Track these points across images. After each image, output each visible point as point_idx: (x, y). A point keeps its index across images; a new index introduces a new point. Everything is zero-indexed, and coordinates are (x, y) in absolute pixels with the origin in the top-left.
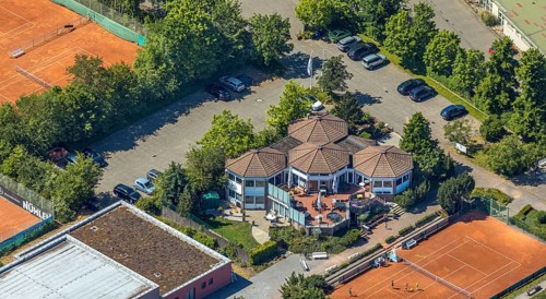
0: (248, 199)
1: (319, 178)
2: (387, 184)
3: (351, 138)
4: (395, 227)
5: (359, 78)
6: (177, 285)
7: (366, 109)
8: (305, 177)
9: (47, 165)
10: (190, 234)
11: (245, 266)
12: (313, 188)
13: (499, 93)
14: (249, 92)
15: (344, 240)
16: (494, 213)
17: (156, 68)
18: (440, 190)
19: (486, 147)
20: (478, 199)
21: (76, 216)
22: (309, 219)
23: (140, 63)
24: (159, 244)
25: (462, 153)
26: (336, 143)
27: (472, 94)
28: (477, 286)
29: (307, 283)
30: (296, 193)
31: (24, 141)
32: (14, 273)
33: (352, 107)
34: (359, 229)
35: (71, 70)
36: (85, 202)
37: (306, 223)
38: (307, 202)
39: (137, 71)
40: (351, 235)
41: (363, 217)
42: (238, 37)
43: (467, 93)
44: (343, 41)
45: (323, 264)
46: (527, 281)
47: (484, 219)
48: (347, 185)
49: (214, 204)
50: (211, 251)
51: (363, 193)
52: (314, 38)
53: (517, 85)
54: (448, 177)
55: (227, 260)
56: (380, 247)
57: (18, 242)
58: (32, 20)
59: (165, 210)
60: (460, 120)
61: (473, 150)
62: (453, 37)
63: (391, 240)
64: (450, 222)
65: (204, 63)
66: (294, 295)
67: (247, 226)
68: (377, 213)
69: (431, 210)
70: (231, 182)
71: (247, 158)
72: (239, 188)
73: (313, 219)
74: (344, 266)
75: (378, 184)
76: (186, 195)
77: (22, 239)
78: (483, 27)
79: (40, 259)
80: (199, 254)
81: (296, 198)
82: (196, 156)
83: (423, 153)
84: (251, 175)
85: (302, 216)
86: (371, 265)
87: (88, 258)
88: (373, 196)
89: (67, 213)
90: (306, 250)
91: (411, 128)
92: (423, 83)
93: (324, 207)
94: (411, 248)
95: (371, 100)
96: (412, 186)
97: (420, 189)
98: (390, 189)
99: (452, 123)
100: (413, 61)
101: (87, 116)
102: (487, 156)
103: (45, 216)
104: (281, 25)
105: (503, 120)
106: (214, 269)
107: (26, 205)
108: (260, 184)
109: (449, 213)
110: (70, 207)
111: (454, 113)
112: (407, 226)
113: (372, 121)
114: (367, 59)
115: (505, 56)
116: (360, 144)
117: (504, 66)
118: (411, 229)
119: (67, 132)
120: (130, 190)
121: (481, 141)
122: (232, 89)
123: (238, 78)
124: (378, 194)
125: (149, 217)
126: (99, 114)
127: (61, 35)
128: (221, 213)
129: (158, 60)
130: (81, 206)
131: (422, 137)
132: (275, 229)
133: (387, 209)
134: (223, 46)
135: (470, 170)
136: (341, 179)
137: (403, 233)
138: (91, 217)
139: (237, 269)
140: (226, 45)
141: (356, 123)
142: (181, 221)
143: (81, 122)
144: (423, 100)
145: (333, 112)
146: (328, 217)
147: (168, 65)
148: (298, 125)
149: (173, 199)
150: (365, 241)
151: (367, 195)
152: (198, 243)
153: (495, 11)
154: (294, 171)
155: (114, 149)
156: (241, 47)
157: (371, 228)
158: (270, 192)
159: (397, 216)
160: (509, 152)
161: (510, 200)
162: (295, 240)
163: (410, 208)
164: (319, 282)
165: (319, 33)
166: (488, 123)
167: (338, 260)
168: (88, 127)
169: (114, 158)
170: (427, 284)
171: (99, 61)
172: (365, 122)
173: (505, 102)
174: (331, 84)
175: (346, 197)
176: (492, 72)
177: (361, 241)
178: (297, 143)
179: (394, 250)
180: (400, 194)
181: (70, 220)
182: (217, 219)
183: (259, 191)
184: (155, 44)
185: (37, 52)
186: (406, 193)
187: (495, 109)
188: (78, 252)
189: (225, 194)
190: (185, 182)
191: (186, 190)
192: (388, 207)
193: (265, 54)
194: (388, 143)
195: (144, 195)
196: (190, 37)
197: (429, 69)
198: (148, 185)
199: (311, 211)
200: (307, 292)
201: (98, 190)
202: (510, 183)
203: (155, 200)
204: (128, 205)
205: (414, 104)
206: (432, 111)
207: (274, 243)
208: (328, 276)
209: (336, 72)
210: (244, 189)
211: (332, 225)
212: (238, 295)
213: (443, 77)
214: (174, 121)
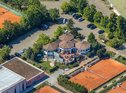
0: (49, 56)
1: (67, 50)
2: (84, 51)
3: (75, 39)
4: (86, 62)
5: (77, 24)
6: (30, 78)
7: (79, 32)
8: (63, 50)
10: (34, 65)
11: (48, 73)
12: (65, 52)
13: (112, 27)
14: (49, 28)
15: (73, 65)
16: (111, 57)
17: (25, 23)
18: (97, 52)
19: (109, 41)
20: (107, 54)
21: (5, 61)
22: (64, 60)
23: (21, 21)
24: (26, 68)
25: (103, 42)
26: (71, 41)
27: (106, 27)
28: (107, 76)
29: (63, 77)
30: (61, 54)
33: (75, 31)
34: (77, 62)
35: (3, 24)
36: (7, 57)
37: (63, 61)
38: (63, 56)
39: (20, 24)
40: (75, 64)
41: (78, 59)
42: (46, 14)
43: (104, 27)
44: (73, 14)
45: (68, 72)
46: (119, 75)
47: (109, 59)
48: (74, 51)
49: (40, 57)
50: (39, 69)
51: (78, 53)
52: (66, 14)
53: (117, 24)
54: (99, 49)
55: (43, 71)
56: (82, 67)
59: (28, 59)
60: (102, 34)
61: (106, 41)
62: (101, 13)
63: (85, 65)
64: (100, 60)
65: (37, 21)
66: (60, 80)
67: (48, 62)
68: (81, 58)
69: (95, 57)
70: (44, 51)
71: (48, 45)
72: (46, 53)
73: (65, 60)
74: (73, 72)
75: (82, 51)
76: (33, 55)
78: (109, 10)
80: (36, 70)
81: (61, 55)
82: (35, 45)
83: (93, 43)
84: (49, 49)
85: (62, 60)
86: (80, 72)
87: (8, 72)
88: (80, 54)
89: (2, 60)
90: (63, 68)
91: (90, 36)
92: (93, 25)
93: (68, 57)
94: (90, 67)
95: (80, 29)
96: (90, 51)
97: (92, 52)
98: (85, 52)
99: (100, 35)
100: (91, 19)
101: (8, 35)
102: (109, 43)
104: (57, 11)
105: (113, 34)
106: (40, 74)
108: (51, 52)
109: (100, 58)
110: (3, 59)
111: (101, 32)
112: (89, 61)
113: (80, 35)
114: (79, 19)
115: (114, 17)
116: (77, 41)
117: (113, 20)
118: (90, 62)
119: (2, 40)
120: (19, 54)
121: (108, 39)
122: (45, 27)
123: (46, 24)
124: (82, 53)
125: (23, 61)
126: (10, 35)
127: (1, 15)
128: (42, 59)
129: (25, 21)
130: (6, 58)
131: (93, 39)
132: (55, 63)
133: (84, 57)
134: (42, 17)
135: (105, 47)
136: (72, 50)
137: (88, 63)
138: (9, 61)
139: (46, 73)
140: (43, 16)
141: (76, 35)
142: (32, 62)
143: (6, 37)
144: (93, 29)
145: (70, 33)
146: (69, 60)
147: (28, 22)
148: (61, 36)
149: (29, 56)
150: (78, 65)
151: (79, 54)
152: (36, 67)
153: (112, 6)
154: (60, 48)
155: (14, 44)
156: (47, 17)
157: (80, 62)
158: (54, 54)
159: (86, 59)
160: (115, 42)
161: (115, 54)
162: (61, 66)
163: (90, 57)
164: (67, 76)
165: (67, 12)
166: (110, 34)
168: (8, 38)
169: (15, 46)
170: (94, 76)
171: (10, 21)
172: (79, 35)
173: (114, 29)
174: (70, 26)
175: (74, 54)
176: (110, 21)
177: (77, 65)
178: (61, 41)
179: (86, 68)
180: (87, 53)
181: (3, 62)
182: (41, 61)
183: (51, 53)
184: (25, 17)
186: (89, 53)
187: (112, 31)
188: (5, 70)
189: (43, 54)
190: (32, 52)
191: (33, 54)
192: (84, 56)
193: (53, 18)
194: (84, 40)
195: (22, 55)
196: (33, 15)
197: (95, 21)
198: (23, 53)
199: (64, 58)
200: (63, 79)
201: (10, 54)
202: (115, 50)
203: (25, 56)
204: (18, 58)
205: (91, 30)
206: (95, 32)
207: (55, 67)
208: (69, 75)
209: (71, 22)
210: (47, 53)
211: (70, 62)
212: (46, 80)
213: (98, 23)
214: (30, 36)
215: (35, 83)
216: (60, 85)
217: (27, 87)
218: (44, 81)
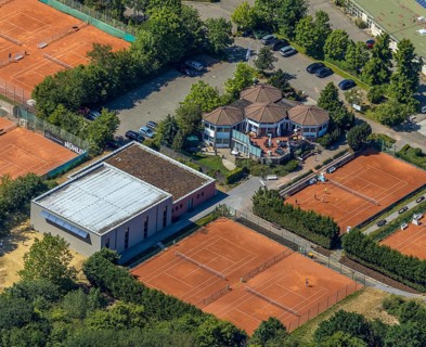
0: (218, 141)
1: (267, 126)
2: (313, 130)
3: (284, 100)
4: (320, 159)
5: (281, 63)
6: (181, 196)
8: (258, 125)
9: (80, 118)
11: (222, 185)
12: (263, 132)
13: (380, 71)
14: (206, 71)
15: (287, 167)
16: (385, 150)
17: (146, 53)
19: (372, 107)
20: (373, 141)
21: (103, 151)
22: (263, 152)
25: (357, 111)
26: (275, 103)
27: (359, 72)
28: (380, 197)
30: (251, 136)
31: (64, 101)
32: (71, 187)
34: (296, 160)
35: (89, 54)
36: (108, 143)
37: (261, 156)
38: (260, 142)
40: (291, 164)
41: (298, 152)
42: (199, 34)
43: (355, 72)
44: (266, 38)
45: (275, 182)
46: (414, 194)
47: (377, 154)
48: (286, 131)
49: (195, 144)
50: (201, 173)
51: (297, 136)
52: (244, 36)
53: (391, 66)
54: (352, 126)
55: (213, 180)
56: (312, 171)
57: (65, 169)
58: (48, 23)
59: (163, 148)
60: (354, 89)
61: (364, 109)
62: (344, 34)
63: (318, 168)
64: (356, 156)
65: (177, 51)
66: (262, 202)
67: (219, 159)
68: (306, 149)
69: (342, 148)
70: (207, 129)
71: (218, 112)
72: (212, 133)
73: (266, 153)
75: (306, 130)
76: (178, 137)
77: (68, 167)
78: (357, 29)
79: (88, 178)
80: (195, 176)
81: (252, 140)
82: (183, 112)
83: (334, 110)
84: (221, 124)
85: (259, 151)
86: (308, 184)
87: (120, 177)
88: (303, 138)
89: (97, 149)
90: (262, 174)
91: (326, 93)
92: (323, 65)
93: (273, 145)
94: (332, 172)
96: (329, 132)
97: (334, 134)
98: (315, 134)
99: (350, 91)
100: (316, 50)
101: (103, 85)
102: (374, 113)
103: (82, 152)
104: (226, 25)
105: (382, 89)
106: (204, 185)
107: (67, 144)
108: (226, 130)
109: (354, 150)
110: (99, 146)
111: (347, 85)
112: (328, 158)
113: (293, 90)
114: (283, 49)
116: (291, 104)
118: (331, 160)
119: (89, 96)
120: (137, 135)
121: (368, 103)
123: (199, 61)
124: (307, 137)
126: (111, 85)
127: (70, 33)
128: (199, 150)
129: (146, 48)
131: (333, 99)
132: (238, 159)
133: (313, 147)
134: (189, 40)
136: (282, 126)
137: (326, 163)
139: (218, 187)
140: (190, 38)
142: (175, 154)
143: (99, 89)
144: (325, 76)
146: (276, 152)
147: (153, 52)
148: (248, 91)
149: (168, 140)
150: (301, 168)
151: (299, 137)
152: (191, 169)
153: (365, 18)
154: (251, 122)
156: (200, 40)
157: (304, 160)
158: (234, 136)
159: (320, 152)
160: (393, 109)
161: (394, 141)
162: (254, 167)
163: (328, 147)
165: (248, 32)
166: (373, 91)
167: (284, 180)
168: (104, 92)
169: (122, 115)
170: (346, 196)
171: (109, 47)
173: (384, 77)
174: (264, 65)
175: (286, 139)
177: (298, 168)
178: (248, 103)
179: (321, 174)
180: (322, 137)
181: (99, 155)
182: (198, 154)
183: (226, 135)
184: (144, 37)
185: (55, 44)
186: (326, 136)
187: (376, 82)
188: (112, 173)
189: (202, 136)
190: (177, 128)
191: (178, 133)
192: (313, 145)
193: (216, 46)
195: (147, 138)
196: (169, 32)
197: (326, 56)
198: (149, 131)
199: (263, 148)
200: (270, 200)
201: (115, 135)
202: (392, 130)
203: (155, 142)
204: (138, 144)
205: (319, 79)
207: (240, 169)
208: (280, 190)
209: (267, 57)
210: (216, 134)
211: (279, 157)
212: (221, 203)
213: (337, 61)
214: (158, 90)
215: (193, 210)
216: (261, 216)
217: (175, 220)
218: (217, 205)
